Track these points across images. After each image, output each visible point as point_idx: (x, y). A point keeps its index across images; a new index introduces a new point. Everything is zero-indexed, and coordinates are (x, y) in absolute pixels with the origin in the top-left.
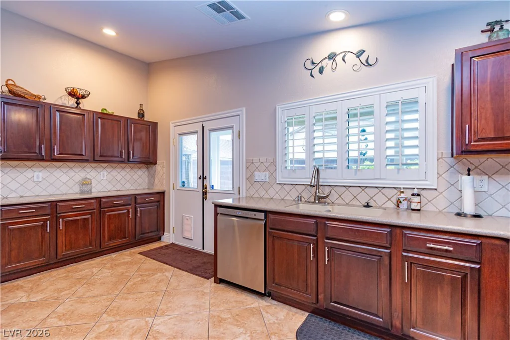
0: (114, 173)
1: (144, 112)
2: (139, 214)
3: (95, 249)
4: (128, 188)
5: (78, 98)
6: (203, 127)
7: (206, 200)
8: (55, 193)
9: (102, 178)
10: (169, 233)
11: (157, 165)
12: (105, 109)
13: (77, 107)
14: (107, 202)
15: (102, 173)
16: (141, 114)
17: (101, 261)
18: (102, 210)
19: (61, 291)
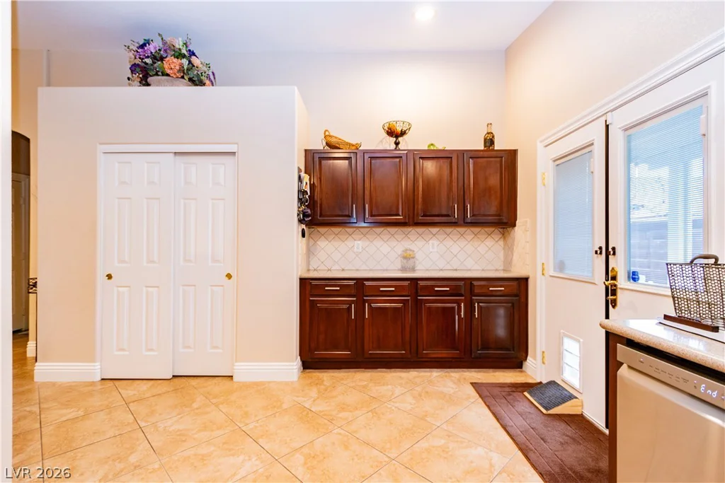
0: (449, 242)
1: (493, 137)
2: (476, 314)
3: (409, 356)
4: (469, 268)
5: (397, 136)
6: (607, 127)
7: (614, 307)
9: (431, 250)
10: (535, 359)
11: (516, 228)
12: (432, 145)
13: (396, 148)
14: (426, 287)
15: (431, 242)
16: (490, 141)
17: (415, 377)
18: (419, 298)
19: (343, 409)
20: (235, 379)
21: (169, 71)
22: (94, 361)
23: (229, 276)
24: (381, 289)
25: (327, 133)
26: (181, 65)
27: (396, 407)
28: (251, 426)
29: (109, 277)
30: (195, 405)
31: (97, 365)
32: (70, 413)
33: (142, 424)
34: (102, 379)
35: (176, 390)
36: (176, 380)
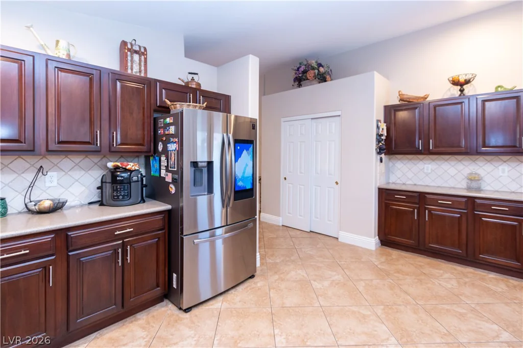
0: (522, 169)
3: (465, 256)
5: (462, 85)
8: (443, 185)
9: (501, 175)
12: (500, 87)
13: (461, 94)
14: (483, 205)
15: (500, 167)
17: (468, 273)
18: (476, 212)
19: (398, 272)
20: (340, 240)
21: (309, 78)
22: (279, 216)
23: (337, 183)
24: (439, 202)
25: (400, 93)
26: (315, 73)
27: (439, 283)
28: (342, 263)
29: (285, 179)
30: (318, 246)
31: (281, 218)
32: (272, 235)
33: (296, 247)
34: (283, 225)
35: (310, 238)
36: (312, 233)
